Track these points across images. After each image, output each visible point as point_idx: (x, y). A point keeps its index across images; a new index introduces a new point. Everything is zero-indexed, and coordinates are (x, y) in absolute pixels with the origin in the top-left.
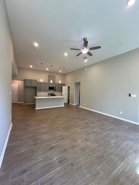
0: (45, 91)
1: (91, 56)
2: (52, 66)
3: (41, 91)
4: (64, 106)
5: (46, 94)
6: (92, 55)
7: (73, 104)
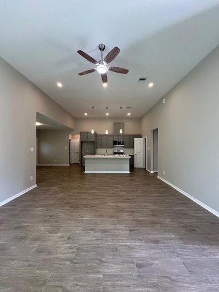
0: (107, 147)
1: (126, 73)
2: (107, 108)
3: (102, 147)
4: (129, 172)
5: (111, 151)
6: (128, 71)
7: (150, 170)
